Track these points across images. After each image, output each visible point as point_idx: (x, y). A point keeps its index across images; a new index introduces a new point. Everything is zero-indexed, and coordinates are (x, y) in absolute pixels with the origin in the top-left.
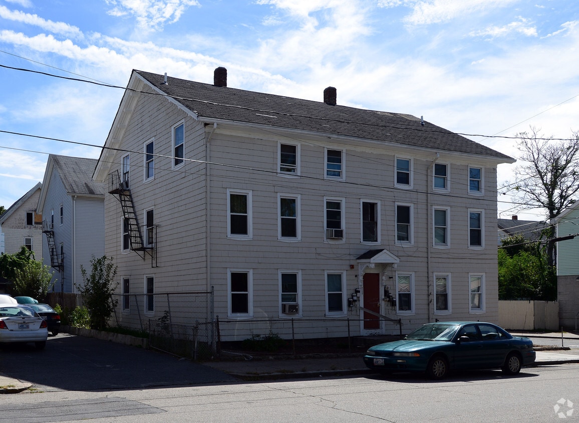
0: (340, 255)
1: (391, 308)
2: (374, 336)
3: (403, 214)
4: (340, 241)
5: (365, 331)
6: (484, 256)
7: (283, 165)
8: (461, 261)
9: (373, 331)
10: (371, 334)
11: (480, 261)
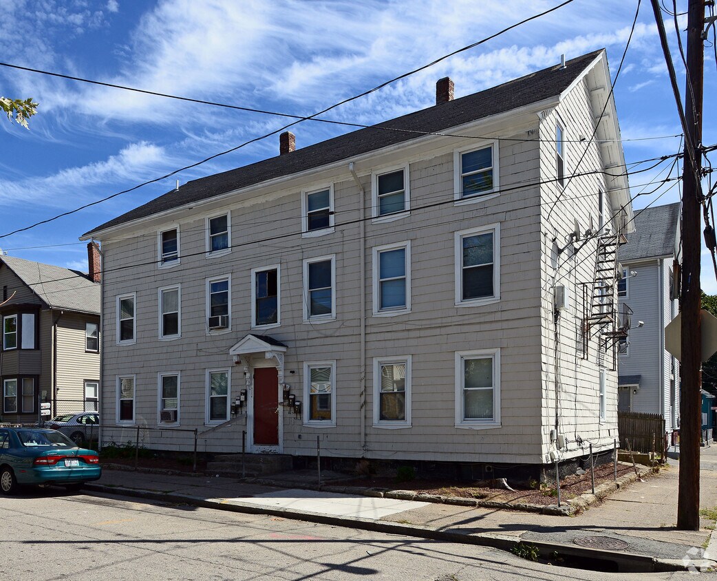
0: (225, 348)
1: (294, 415)
2: (267, 454)
3: (320, 275)
4: (226, 330)
5: (255, 446)
6: (498, 316)
7: (166, 255)
8: (437, 331)
9: (267, 448)
10: (263, 452)
11: (487, 327)
